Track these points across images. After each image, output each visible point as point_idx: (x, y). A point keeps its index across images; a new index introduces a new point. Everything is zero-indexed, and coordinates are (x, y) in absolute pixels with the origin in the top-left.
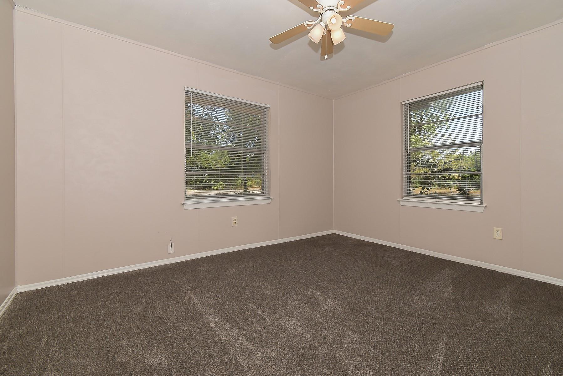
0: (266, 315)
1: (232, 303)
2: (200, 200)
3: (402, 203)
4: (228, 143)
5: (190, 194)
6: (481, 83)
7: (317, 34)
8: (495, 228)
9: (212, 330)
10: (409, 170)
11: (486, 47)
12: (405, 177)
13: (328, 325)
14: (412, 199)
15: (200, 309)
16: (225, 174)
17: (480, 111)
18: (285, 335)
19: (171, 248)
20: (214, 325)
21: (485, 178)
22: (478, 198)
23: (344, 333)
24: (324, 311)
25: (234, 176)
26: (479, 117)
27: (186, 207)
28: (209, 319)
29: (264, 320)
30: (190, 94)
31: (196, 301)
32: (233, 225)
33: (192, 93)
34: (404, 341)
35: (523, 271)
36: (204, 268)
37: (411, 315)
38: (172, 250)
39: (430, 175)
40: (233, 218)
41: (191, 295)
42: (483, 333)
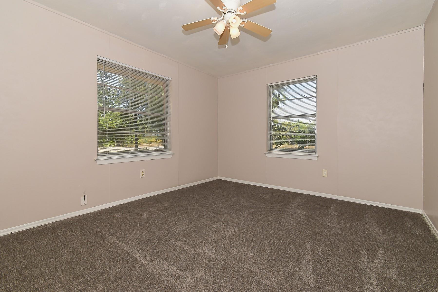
0: (186, 246)
1: (154, 241)
2: (112, 156)
3: (267, 155)
4: (121, 107)
5: (102, 151)
6: (316, 76)
7: (220, 28)
8: (324, 170)
9: (143, 265)
10: (272, 132)
11: (319, 53)
12: (269, 137)
13: (234, 247)
14: (274, 152)
15: (127, 250)
16: (116, 134)
17: (314, 94)
18: (205, 259)
19: (84, 200)
20: (144, 261)
21: (318, 140)
22: (314, 151)
23: (246, 250)
24: (228, 236)
25: (125, 135)
26: (314, 98)
27: (99, 163)
28: (138, 257)
29: (185, 251)
30: (102, 63)
31: (121, 244)
32: (141, 176)
33: (104, 62)
34: (286, 249)
35: (338, 196)
36: (119, 215)
37: (285, 232)
38: (86, 202)
39: (282, 135)
40: (141, 171)
41: (114, 239)
42: (328, 237)
